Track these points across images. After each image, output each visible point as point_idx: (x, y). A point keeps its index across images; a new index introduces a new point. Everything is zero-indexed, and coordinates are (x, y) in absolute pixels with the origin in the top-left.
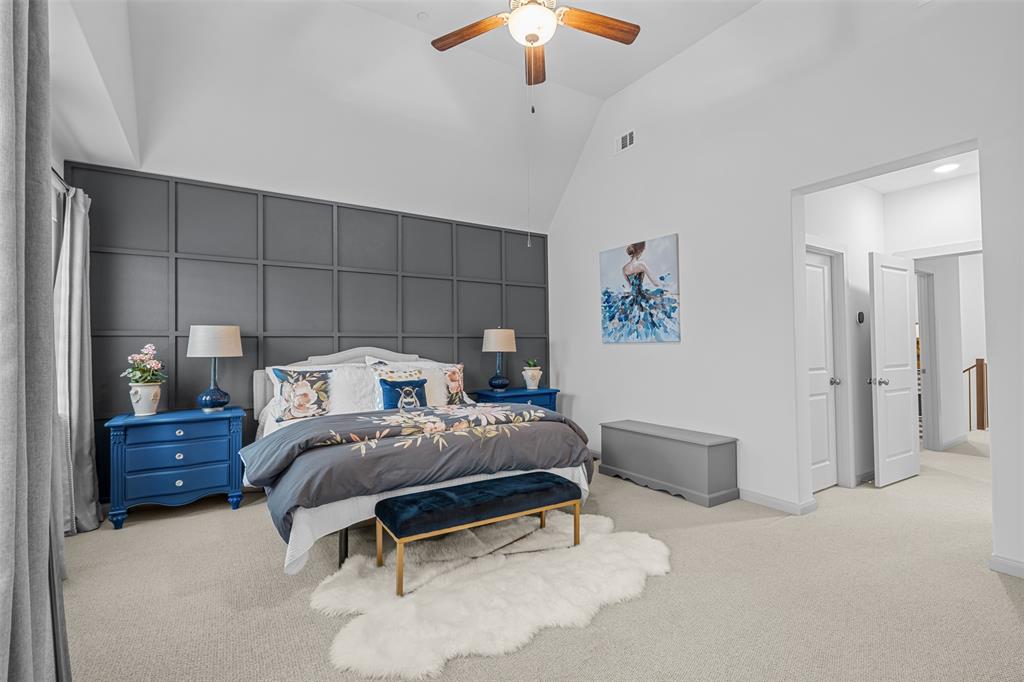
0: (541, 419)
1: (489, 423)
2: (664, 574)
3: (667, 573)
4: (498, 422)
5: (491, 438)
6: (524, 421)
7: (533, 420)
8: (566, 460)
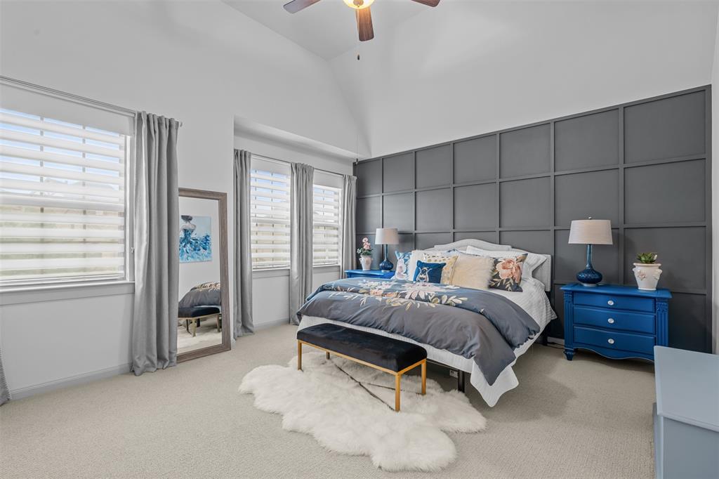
0: (457, 306)
1: (410, 298)
2: (378, 465)
3: (380, 467)
4: (418, 299)
5: (393, 307)
6: (441, 303)
7: (448, 305)
8: (457, 348)
